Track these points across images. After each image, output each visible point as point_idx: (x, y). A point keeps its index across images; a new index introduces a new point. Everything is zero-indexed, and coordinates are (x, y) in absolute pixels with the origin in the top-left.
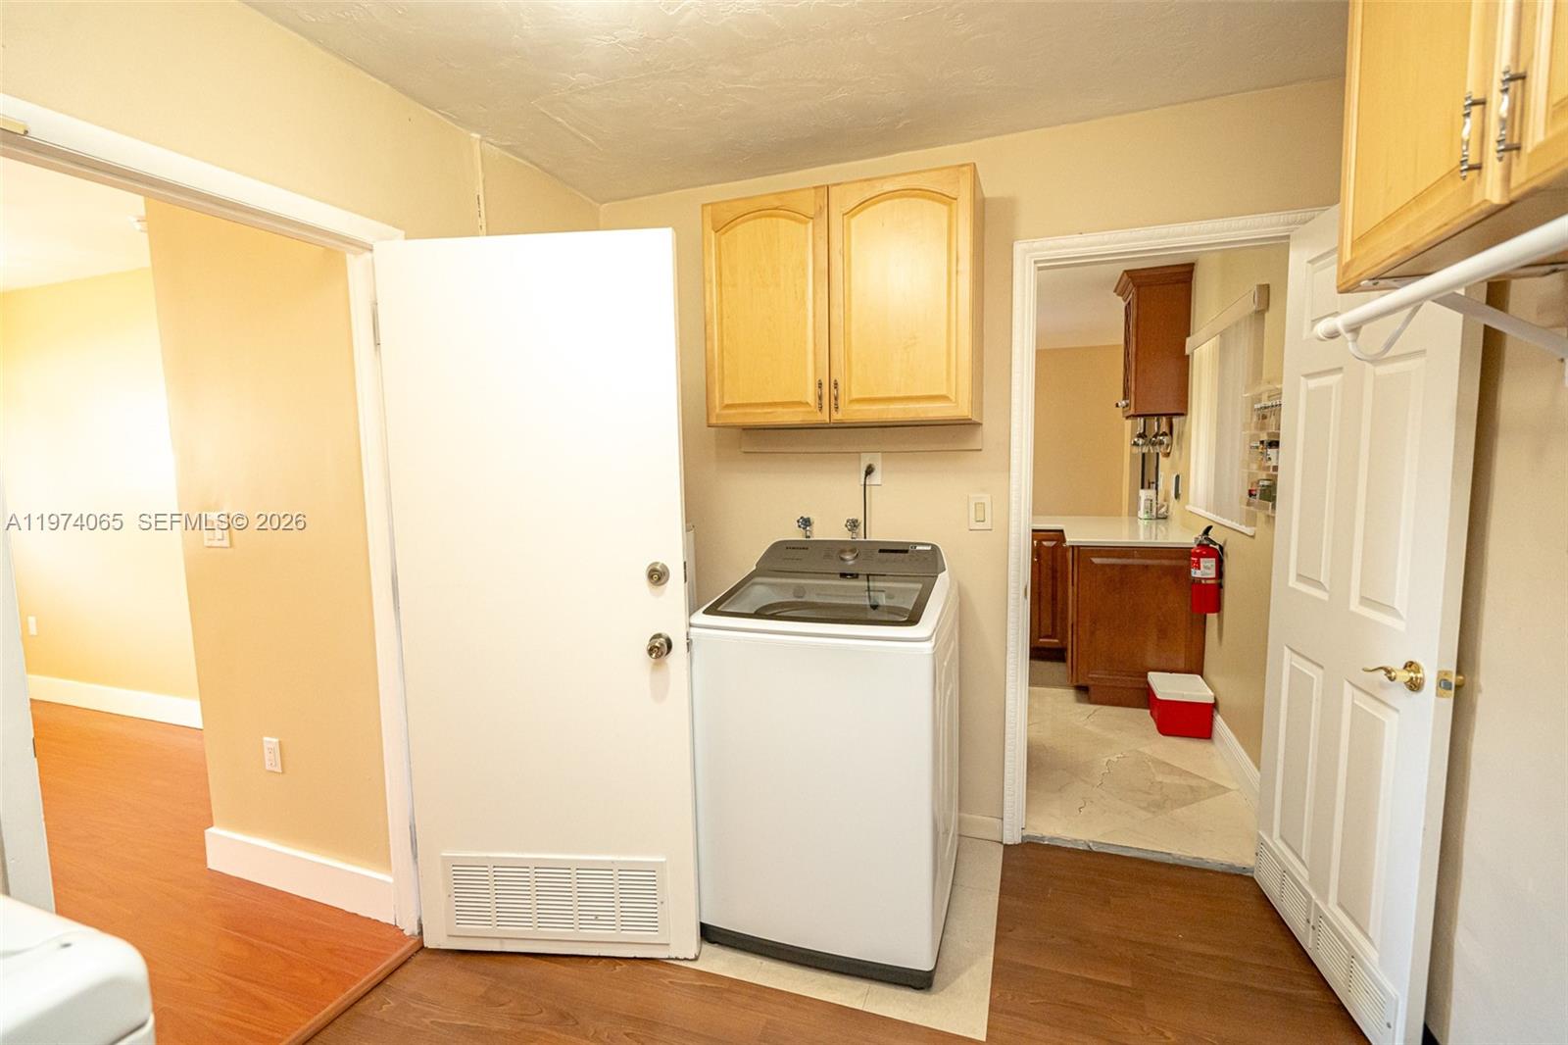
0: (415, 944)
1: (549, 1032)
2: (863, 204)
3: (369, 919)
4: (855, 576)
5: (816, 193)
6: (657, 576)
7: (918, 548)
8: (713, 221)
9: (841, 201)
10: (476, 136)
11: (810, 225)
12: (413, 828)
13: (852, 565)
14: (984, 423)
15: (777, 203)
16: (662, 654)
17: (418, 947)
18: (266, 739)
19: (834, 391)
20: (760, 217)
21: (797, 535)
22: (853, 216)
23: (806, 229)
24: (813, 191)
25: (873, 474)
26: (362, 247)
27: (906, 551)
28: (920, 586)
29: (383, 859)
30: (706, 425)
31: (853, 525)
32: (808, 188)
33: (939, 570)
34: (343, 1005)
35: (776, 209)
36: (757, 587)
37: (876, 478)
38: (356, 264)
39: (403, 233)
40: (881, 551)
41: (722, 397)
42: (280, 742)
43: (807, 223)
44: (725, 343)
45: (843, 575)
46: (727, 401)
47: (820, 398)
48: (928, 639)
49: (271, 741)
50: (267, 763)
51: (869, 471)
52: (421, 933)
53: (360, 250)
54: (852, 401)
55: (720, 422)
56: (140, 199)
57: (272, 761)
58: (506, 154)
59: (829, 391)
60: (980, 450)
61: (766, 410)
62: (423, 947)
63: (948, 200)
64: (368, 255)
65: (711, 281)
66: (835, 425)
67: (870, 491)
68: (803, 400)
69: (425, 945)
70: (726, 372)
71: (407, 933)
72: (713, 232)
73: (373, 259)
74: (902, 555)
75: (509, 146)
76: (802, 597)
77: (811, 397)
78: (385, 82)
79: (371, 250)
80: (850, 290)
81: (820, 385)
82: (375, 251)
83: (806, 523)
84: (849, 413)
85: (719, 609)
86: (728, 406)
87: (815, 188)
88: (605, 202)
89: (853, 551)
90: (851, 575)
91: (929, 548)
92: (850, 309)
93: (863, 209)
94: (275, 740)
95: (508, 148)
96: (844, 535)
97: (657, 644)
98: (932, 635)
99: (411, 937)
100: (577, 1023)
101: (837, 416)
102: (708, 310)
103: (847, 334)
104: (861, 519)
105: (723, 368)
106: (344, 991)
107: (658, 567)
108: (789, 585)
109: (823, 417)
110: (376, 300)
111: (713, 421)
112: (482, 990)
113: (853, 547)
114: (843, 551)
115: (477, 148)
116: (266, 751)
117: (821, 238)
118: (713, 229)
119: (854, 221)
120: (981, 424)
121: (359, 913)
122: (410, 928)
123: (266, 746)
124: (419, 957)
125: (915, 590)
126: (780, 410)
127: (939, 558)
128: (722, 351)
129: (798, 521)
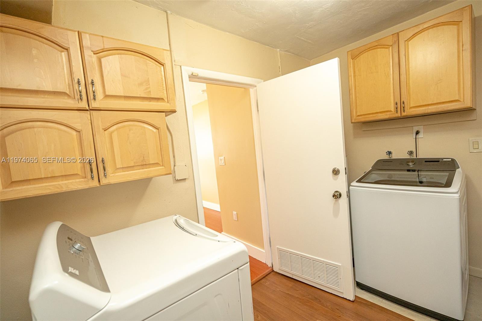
0: (271, 269)
1: (312, 301)
2: (414, 35)
3: (259, 261)
4: (414, 171)
5: (393, 37)
6: (336, 172)
7: (444, 160)
8: (351, 57)
9: (403, 37)
10: (278, 50)
11: (391, 48)
12: (270, 238)
13: (412, 167)
14: (477, 109)
15: (377, 44)
16: (337, 197)
17: (272, 270)
18: (234, 212)
19: (402, 105)
20: (369, 50)
21: (386, 157)
22: (410, 41)
23: (389, 50)
24: (392, 36)
25: (419, 134)
26: (253, 86)
27: (439, 161)
28: (448, 174)
29: (262, 246)
30: (350, 123)
31: (411, 153)
32: (389, 36)
33: (456, 168)
34: (257, 280)
35: (376, 46)
36: (373, 175)
37: (420, 135)
38: (252, 91)
39: (263, 80)
40: (426, 161)
41: (356, 113)
42: (237, 213)
43: (389, 48)
44: (357, 95)
45: (409, 170)
46: (358, 114)
47: (397, 108)
48: (457, 193)
49: (235, 213)
50: (234, 218)
51: (417, 133)
52: (273, 267)
53: (253, 87)
54: (411, 108)
55: (356, 121)
56: (205, 84)
57: (235, 218)
58: (286, 53)
59: (401, 105)
60: (476, 120)
61: (374, 115)
62: (273, 271)
63: (457, 23)
64: (255, 88)
65: (351, 76)
66: (403, 117)
67: (418, 140)
68: (389, 110)
69: (274, 270)
70: (358, 105)
71: (269, 266)
72: (351, 60)
73: (256, 89)
74: (436, 163)
75: (287, 50)
76: (391, 178)
77: (392, 109)
78: (258, 42)
79: (256, 87)
80: (409, 68)
81: (396, 104)
82: (257, 86)
83: (390, 153)
84: (409, 112)
85: (361, 181)
86: (359, 116)
87: (392, 35)
88: (312, 59)
89: (412, 162)
90: (412, 170)
91: (450, 160)
92: (409, 74)
93: (414, 37)
94: (236, 212)
95: (286, 51)
96: (407, 156)
97: (336, 194)
98: (459, 191)
99: (270, 267)
100: (320, 302)
101: (404, 114)
102: (350, 85)
103: (408, 84)
104: (414, 150)
105: (356, 103)
106: (257, 277)
107: (336, 169)
108: (385, 174)
109: (399, 115)
110: (257, 99)
111: (353, 121)
112: (290, 285)
113: (413, 161)
114: (409, 162)
115: (279, 53)
116: (234, 215)
117: (395, 52)
118: (351, 59)
119: (410, 42)
120: (476, 109)
121: (257, 259)
122: (270, 265)
123: (234, 214)
124: (273, 273)
125: (446, 176)
126: (380, 115)
127: (455, 163)
128: (356, 97)
129: (386, 153)
